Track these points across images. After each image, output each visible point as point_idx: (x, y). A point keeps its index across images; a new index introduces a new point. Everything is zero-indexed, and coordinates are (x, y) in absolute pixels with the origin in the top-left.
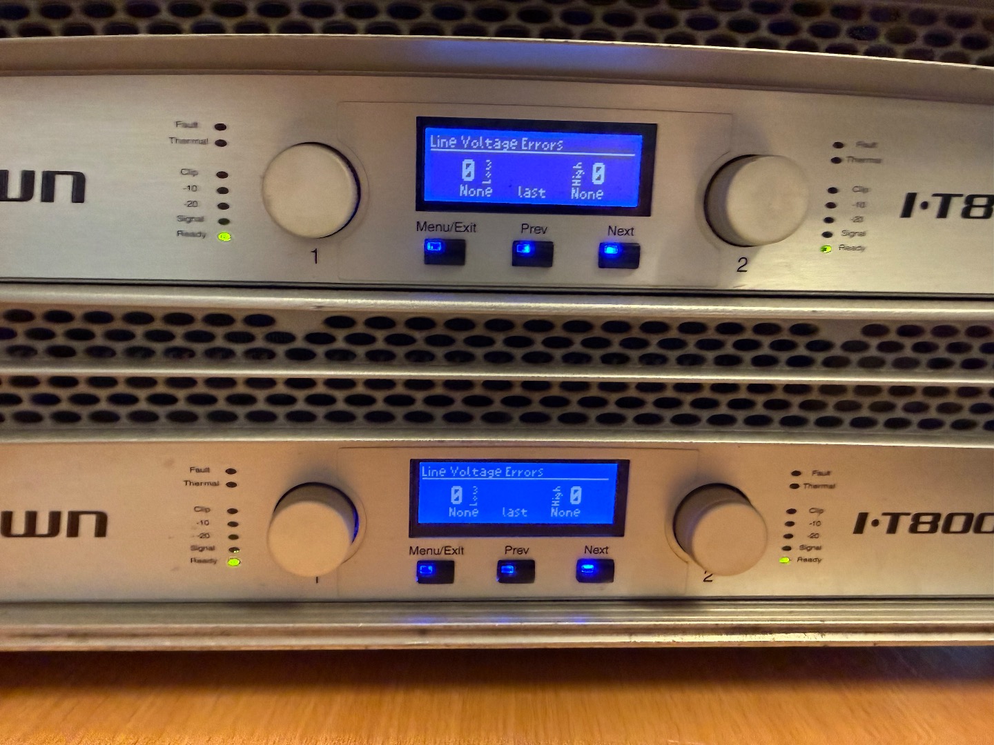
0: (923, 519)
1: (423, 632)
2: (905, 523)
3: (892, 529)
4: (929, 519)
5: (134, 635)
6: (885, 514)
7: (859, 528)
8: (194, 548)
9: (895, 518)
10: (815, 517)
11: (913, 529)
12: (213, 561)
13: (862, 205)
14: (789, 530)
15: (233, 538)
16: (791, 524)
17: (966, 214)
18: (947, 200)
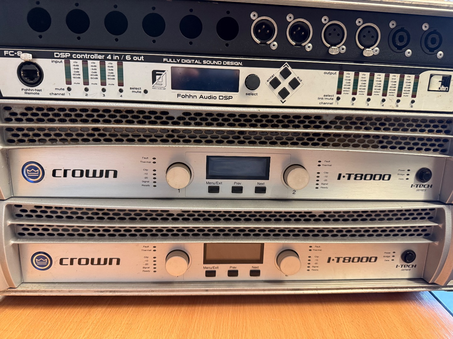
0: (346, 259)
1: (207, 291)
2: (341, 260)
3: (338, 261)
4: (348, 259)
5: (128, 292)
6: (335, 257)
7: (329, 261)
8: (144, 268)
9: (339, 259)
10: (316, 258)
11: (344, 262)
12: (149, 271)
13: (327, 177)
14: (309, 262)
15: (155, 265)
16: (309, 260)
17: (355, 179)
18: (350, 176)
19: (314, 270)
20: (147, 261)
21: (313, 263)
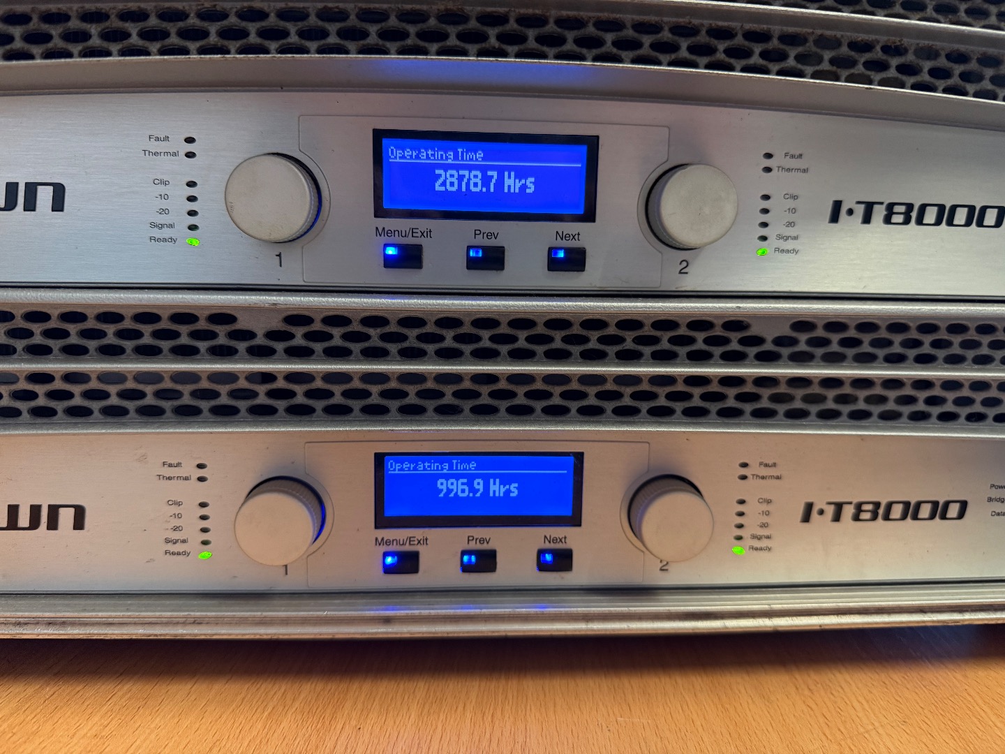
0: (865, 507)
2: (848, 511)
3: (837, 518)
4: (870, 507)
5: (110, 624)
6: (828, 503)
7: (806, 518)
8: (167, 541)
9: (839, 507)
10: (764, 507)
11: (856, 518)
12: (185, 553)
13: (794, 211)
14: (740, 520)
15: (205, 530)
16: (741, 514)
17: (887, 220)
18: (869, 207)
19: (757, 549)
20: (179, 516)
21: (752, 524)
